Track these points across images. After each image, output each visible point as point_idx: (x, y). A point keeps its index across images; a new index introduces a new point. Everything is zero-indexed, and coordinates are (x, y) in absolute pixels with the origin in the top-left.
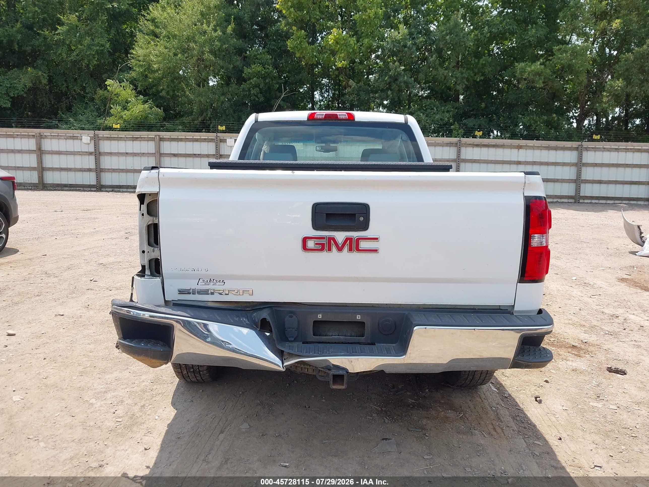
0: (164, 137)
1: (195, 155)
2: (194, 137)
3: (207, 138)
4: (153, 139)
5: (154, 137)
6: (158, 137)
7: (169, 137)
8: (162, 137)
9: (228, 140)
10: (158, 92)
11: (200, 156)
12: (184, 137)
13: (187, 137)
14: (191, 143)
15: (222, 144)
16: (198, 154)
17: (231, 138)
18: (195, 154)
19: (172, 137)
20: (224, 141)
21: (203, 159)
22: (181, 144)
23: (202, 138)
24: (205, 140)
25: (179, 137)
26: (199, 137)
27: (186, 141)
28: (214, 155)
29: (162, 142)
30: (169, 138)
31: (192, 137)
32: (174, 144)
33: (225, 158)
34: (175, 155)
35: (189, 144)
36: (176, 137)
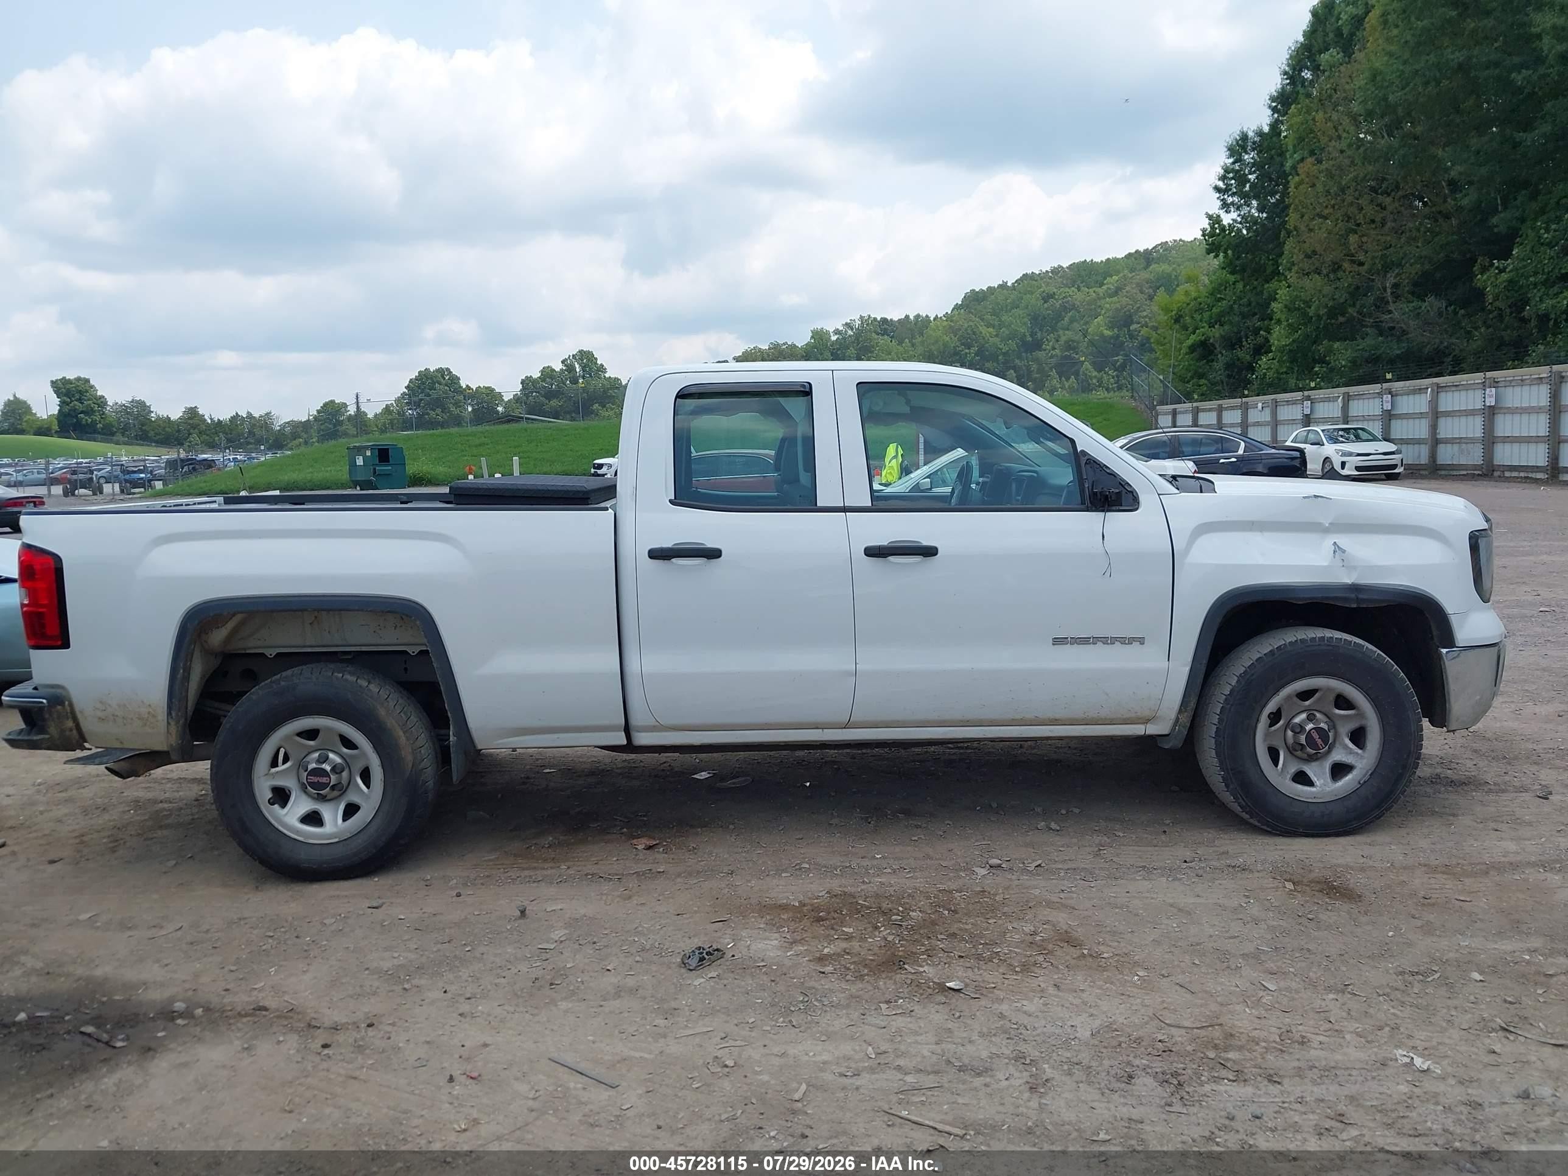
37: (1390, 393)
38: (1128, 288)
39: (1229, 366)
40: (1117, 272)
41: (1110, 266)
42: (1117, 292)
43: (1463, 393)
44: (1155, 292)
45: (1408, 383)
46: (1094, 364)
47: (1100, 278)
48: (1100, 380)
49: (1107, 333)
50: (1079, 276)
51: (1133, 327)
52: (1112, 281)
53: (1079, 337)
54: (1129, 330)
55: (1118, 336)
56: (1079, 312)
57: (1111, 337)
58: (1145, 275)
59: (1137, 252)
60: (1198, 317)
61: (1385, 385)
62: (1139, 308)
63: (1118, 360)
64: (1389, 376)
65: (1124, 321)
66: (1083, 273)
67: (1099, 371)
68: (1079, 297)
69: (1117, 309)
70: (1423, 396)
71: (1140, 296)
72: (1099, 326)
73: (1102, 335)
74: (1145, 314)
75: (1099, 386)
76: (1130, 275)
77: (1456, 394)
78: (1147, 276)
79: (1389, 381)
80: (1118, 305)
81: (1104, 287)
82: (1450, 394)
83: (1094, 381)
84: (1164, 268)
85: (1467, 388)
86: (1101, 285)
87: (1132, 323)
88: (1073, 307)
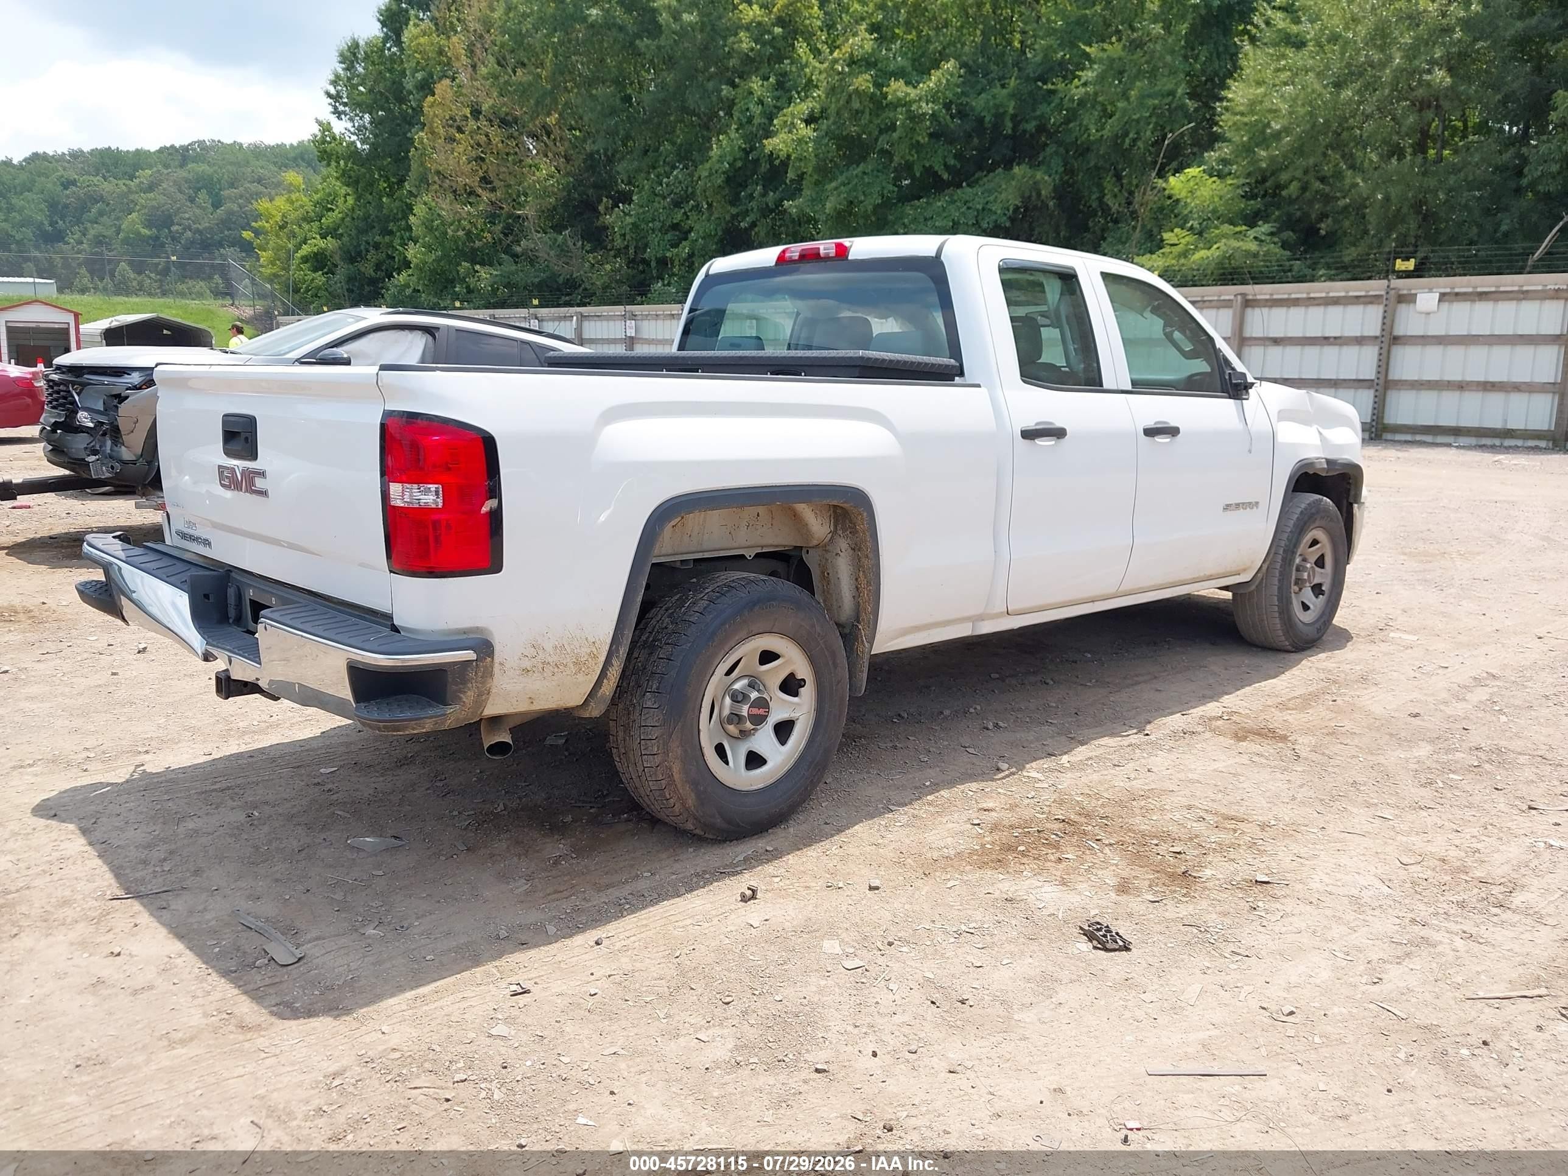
0: (1258, 297)
1: (1326, 341)
2: (1331, 294)
3: (1363, 293)
4: (1227, 304)
5: (1232, 297)
6: (1239, 297)
7: (1268, 297)
8: (1250, 297)
9: (1420, 297)
10: (1279, 187)
11: (1338, 341)
12: (1304, 296)
13: (1312, 295)
14: (1321, 309)
15: (1403, 309)
16: (1335, 338)
17: (1431, 290)
18: (1326, 338)
19: (1275, 297)
20: (1410, 299)
21: (1345, 349)
22: (1296, 312)
23: (1351, 294)
24: (1357, 300)
25: (1293, 296)
26: (1343, 294)
27: (1307, 306)
28: (1376, 337)
29: (1249, 311)
30: (1267, 300)
31: (1323, 295)
32: (1279, 312)
33: (1405, 344)
34: (1276, 341)
35: (1316, 312)
36: (1286, 296)
37: (536, 318)
38: (164, 185)
39: (350, 279)
40: (150, 167)
41: (139, 159)
42: (151, 188)
43: (605, 323)
44: (196, 193)
45: (553, 310)
46: (131, 263)
47: (128, 170)
48: (141, 284)
49: (145, 232)
50: (103, 164)
51: (174, 228)
52: (145, 175)
53: (110, 232)
54: (170, 231)
55: (157, 238)
56: (108, 204)
57: (150, 237)
58: (182, 173)
59: (172, 146)
60: (306, 227)
61: (532, 310)
62: (179, 209)
63: (159, 264)
64: (536, 302)
65: (161, 221)
66: (108, 161)
67: (139, 273)
68: (107, 187)
69: (153, 207)
70: (568, 323)
71: (179, 196)
72: (133, 222)
73: (138, 233)
74: (187, 216)
75: (140, 290)
76: (166, 172)
77: (599, 323)
78: (185, 174)
79: (536, 307)
80: (154, 203)
81: (137, 181)
82: (592, 323)
83: (135, 283)
84: (202, 168)
85: (609, 318)
86: (132, 177)
87: (172, 224)
88: (102, 199)
